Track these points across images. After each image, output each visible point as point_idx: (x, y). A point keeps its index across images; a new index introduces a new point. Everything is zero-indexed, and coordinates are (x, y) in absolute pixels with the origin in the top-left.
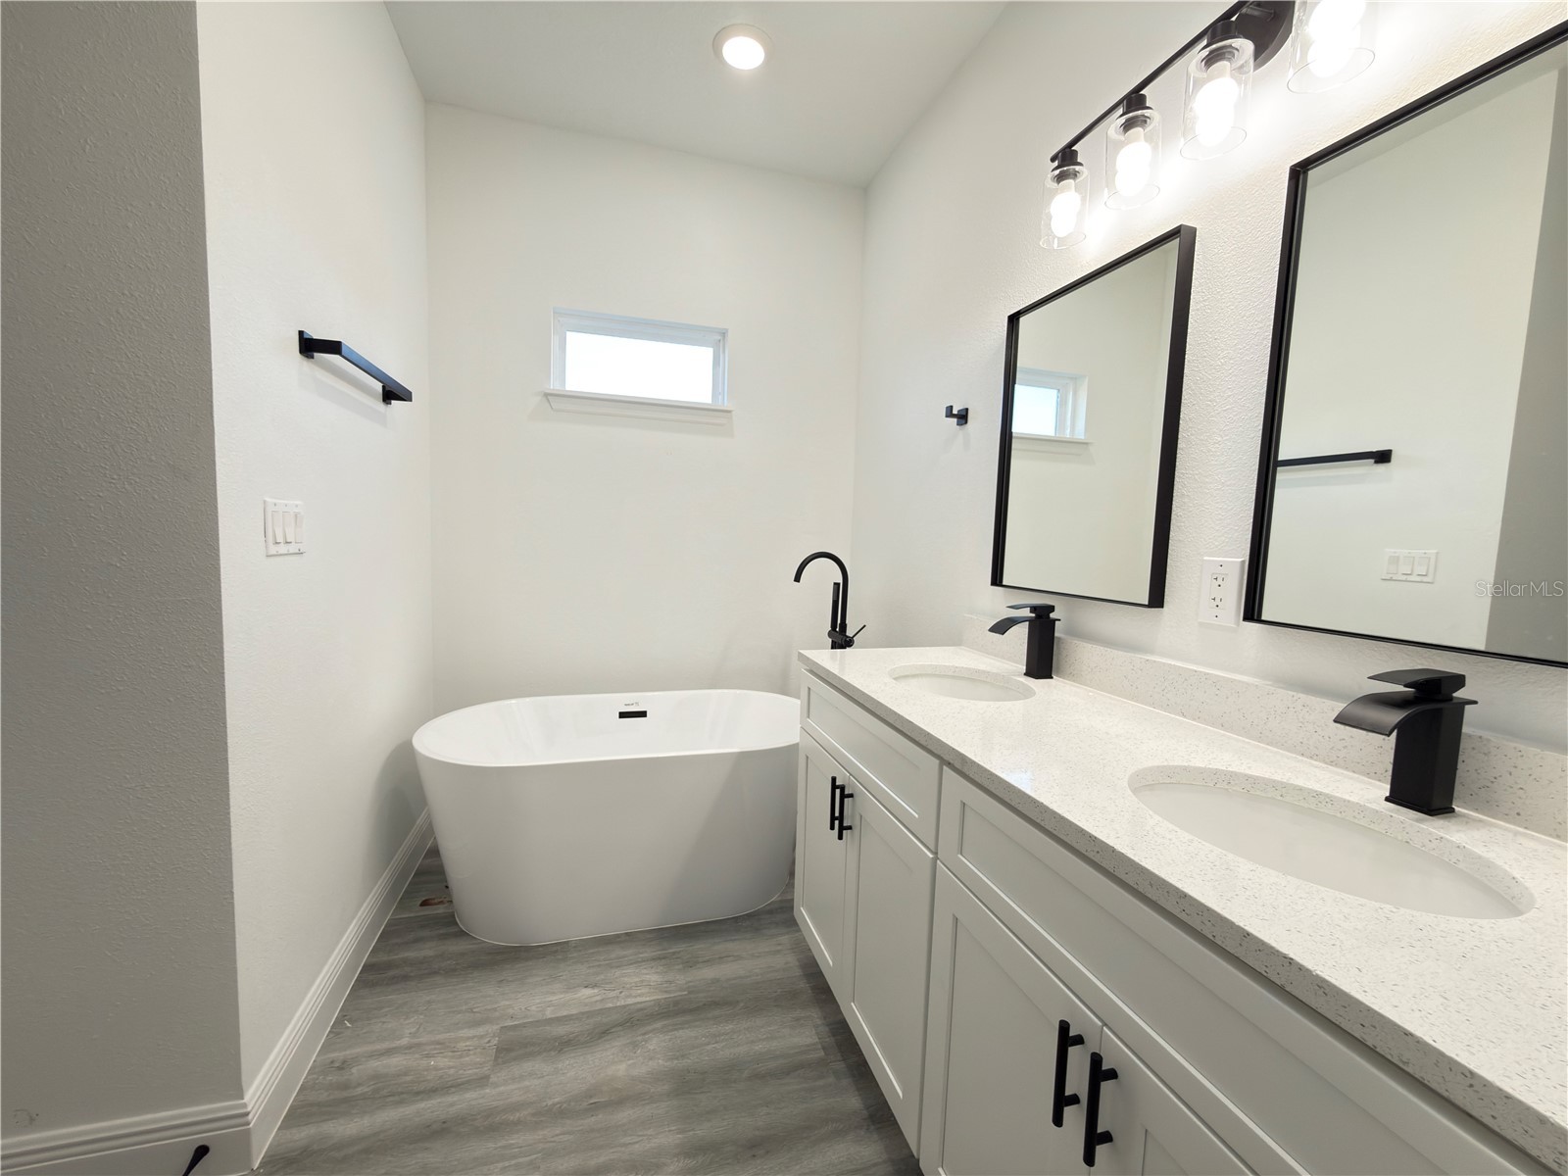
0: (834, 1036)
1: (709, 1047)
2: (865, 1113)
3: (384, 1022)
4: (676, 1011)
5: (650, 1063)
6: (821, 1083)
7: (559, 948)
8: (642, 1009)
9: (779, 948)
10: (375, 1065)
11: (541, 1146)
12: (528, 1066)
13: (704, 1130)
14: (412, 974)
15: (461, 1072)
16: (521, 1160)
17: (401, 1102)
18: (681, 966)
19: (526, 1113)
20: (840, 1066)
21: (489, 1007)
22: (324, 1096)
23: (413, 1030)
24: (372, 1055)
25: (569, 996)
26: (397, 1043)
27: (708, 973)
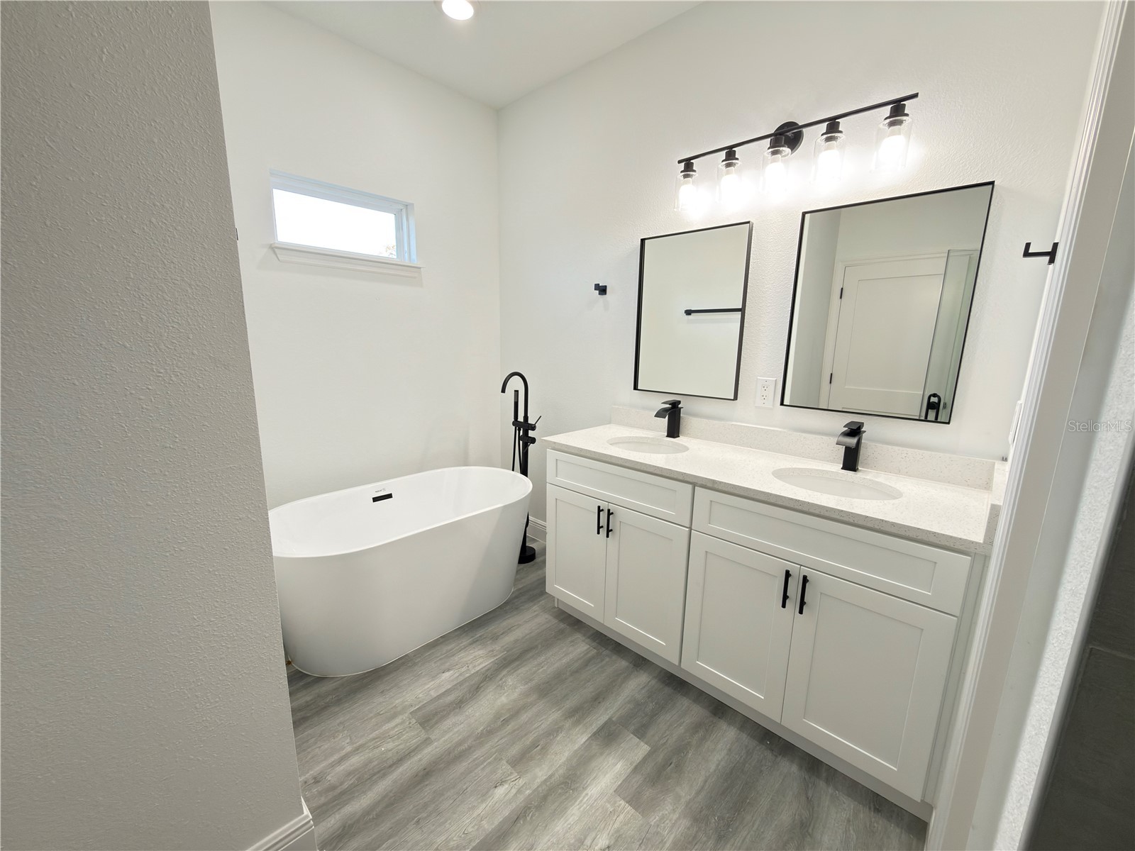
0: (595, 641)
1: (541, 670)
2: (631, 666)
3: (320, 747)
4: (510, 661)
5: (517, 690)
6: (604, 662)
7: (403, 660)
8: (488, 670)
9: (536, 613)
10: (340, 769)
11: (494, 750)
12: (448, 723)
13: (569, 704)
14: (308, 715)
15: (408, 744)
16: (489, 761)
17: (384, 776)
18: (491, 641)
19: (470, 741)
20: (606, 652)
21: (390, 707)
22: (323, 800)
23: (348, 741)
24: (333, 765)
25: (437, 681)
26: (343, 753)
27: (508, 639)
